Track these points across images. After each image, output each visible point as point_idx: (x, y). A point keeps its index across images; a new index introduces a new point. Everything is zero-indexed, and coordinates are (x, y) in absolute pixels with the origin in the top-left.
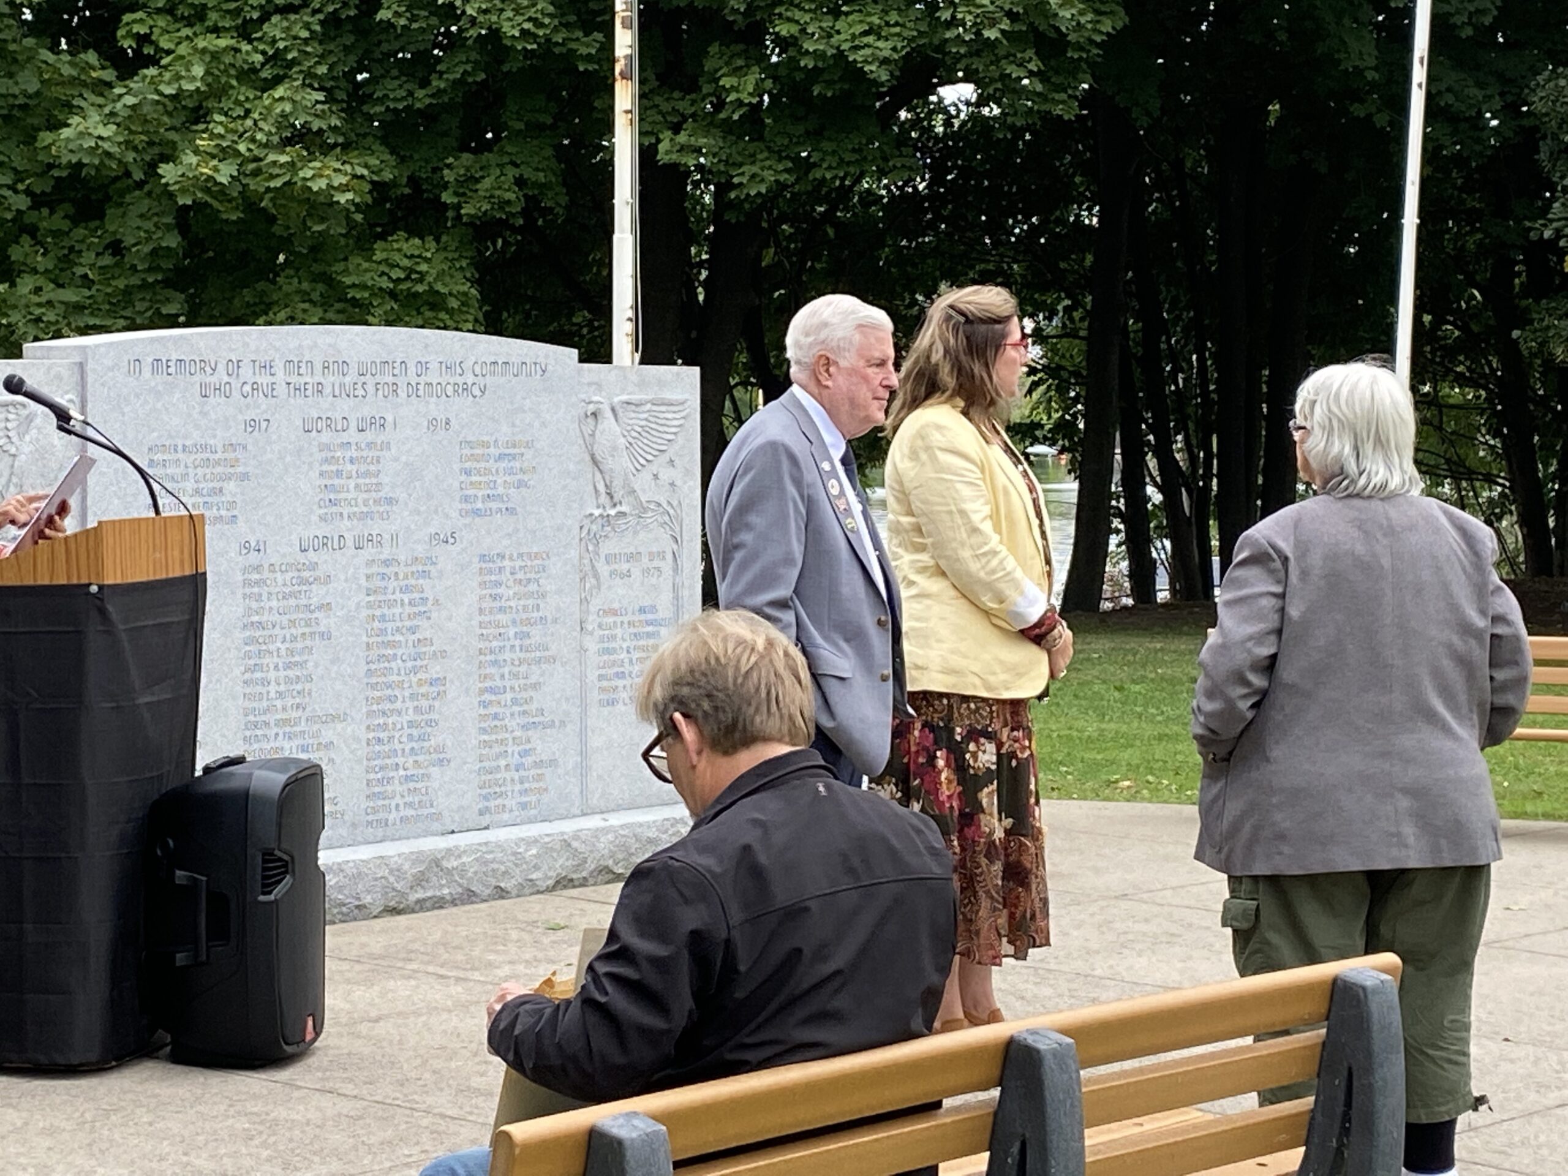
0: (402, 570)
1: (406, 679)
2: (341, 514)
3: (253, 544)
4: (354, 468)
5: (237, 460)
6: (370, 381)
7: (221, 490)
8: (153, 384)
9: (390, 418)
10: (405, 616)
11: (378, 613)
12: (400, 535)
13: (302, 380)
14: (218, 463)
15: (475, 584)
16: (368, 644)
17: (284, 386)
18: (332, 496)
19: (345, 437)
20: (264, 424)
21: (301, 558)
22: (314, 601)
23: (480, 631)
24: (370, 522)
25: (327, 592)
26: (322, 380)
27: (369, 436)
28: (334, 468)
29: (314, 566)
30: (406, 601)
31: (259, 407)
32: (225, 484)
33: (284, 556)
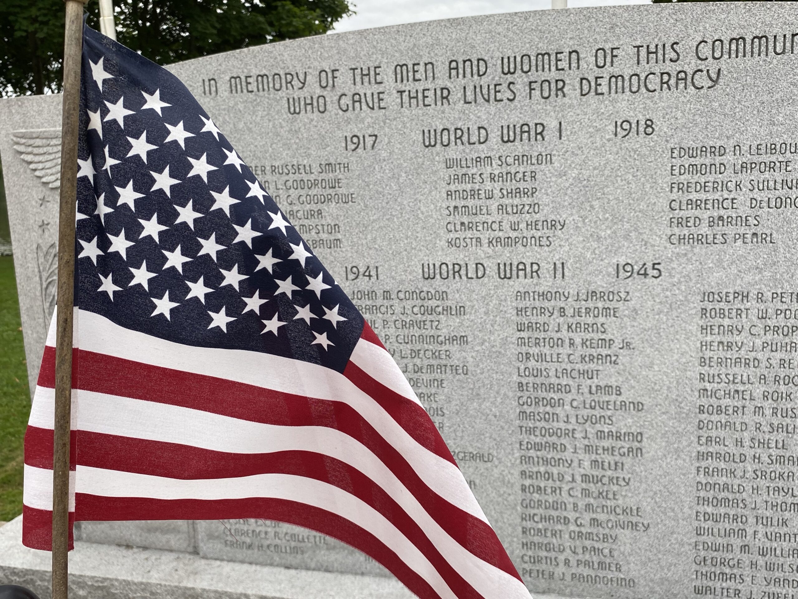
0: (570, 305)
1: (579, 428)
2: (479, 240)
3: (362, 270)
4: (497, 186)
5: (338, 181)
6: (521, 81)
7: (320, 212)
8: (232, 103)
9: (552, 124)
10: (576, 357)
11: (534, 350)
12: (568, 265)
13: (420, 86)
14: (315, 184)
15: (694, 328)
16: (520, 385)
17: (396, 95)
18: (466, 220)
19: (482, 150)
20: (369, 141)
21: (426, 286)
22: (444, 332)
23: (701, 386)
24: (521, 248)
25: (461, 324)
26: (449, 85)
27: (519, 148)
28: (469, 187)
29: (443, 295)
30: (578, 341)
31: (362, 121)
32: (324, 207)
33: (402, 282)
